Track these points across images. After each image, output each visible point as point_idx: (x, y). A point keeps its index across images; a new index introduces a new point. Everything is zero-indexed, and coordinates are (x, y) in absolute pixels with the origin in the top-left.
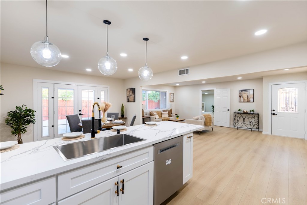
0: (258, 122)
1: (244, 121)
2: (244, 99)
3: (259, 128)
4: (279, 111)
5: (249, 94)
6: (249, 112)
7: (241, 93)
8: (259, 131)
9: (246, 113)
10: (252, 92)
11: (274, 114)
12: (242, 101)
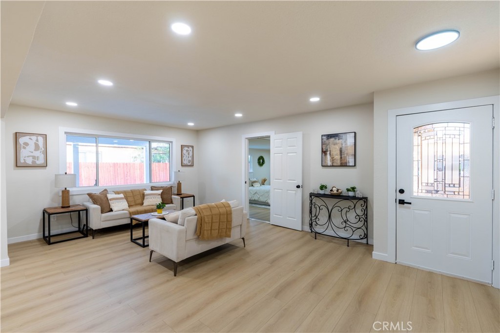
0: (366, 221)
1: (330, 216)
2: (333, 159)
3: (367, 237)
4: (415, 194)
5: (344, 145)
6: (345, 193)
7: (327, 142)
8: (367, 244)
9: (338, 196)
10: (350, 140)
11: (402, 202)
12: (329, 163)
